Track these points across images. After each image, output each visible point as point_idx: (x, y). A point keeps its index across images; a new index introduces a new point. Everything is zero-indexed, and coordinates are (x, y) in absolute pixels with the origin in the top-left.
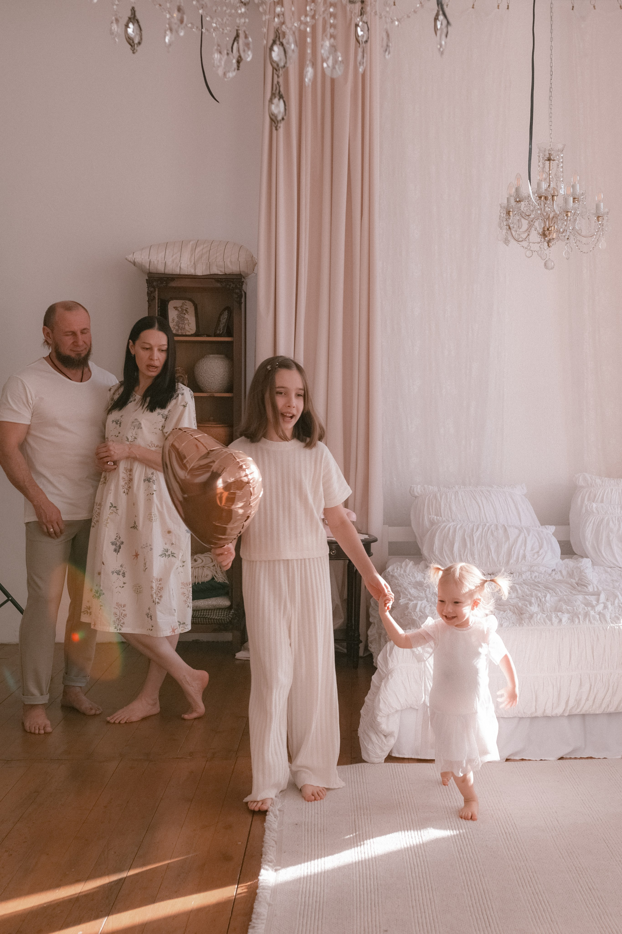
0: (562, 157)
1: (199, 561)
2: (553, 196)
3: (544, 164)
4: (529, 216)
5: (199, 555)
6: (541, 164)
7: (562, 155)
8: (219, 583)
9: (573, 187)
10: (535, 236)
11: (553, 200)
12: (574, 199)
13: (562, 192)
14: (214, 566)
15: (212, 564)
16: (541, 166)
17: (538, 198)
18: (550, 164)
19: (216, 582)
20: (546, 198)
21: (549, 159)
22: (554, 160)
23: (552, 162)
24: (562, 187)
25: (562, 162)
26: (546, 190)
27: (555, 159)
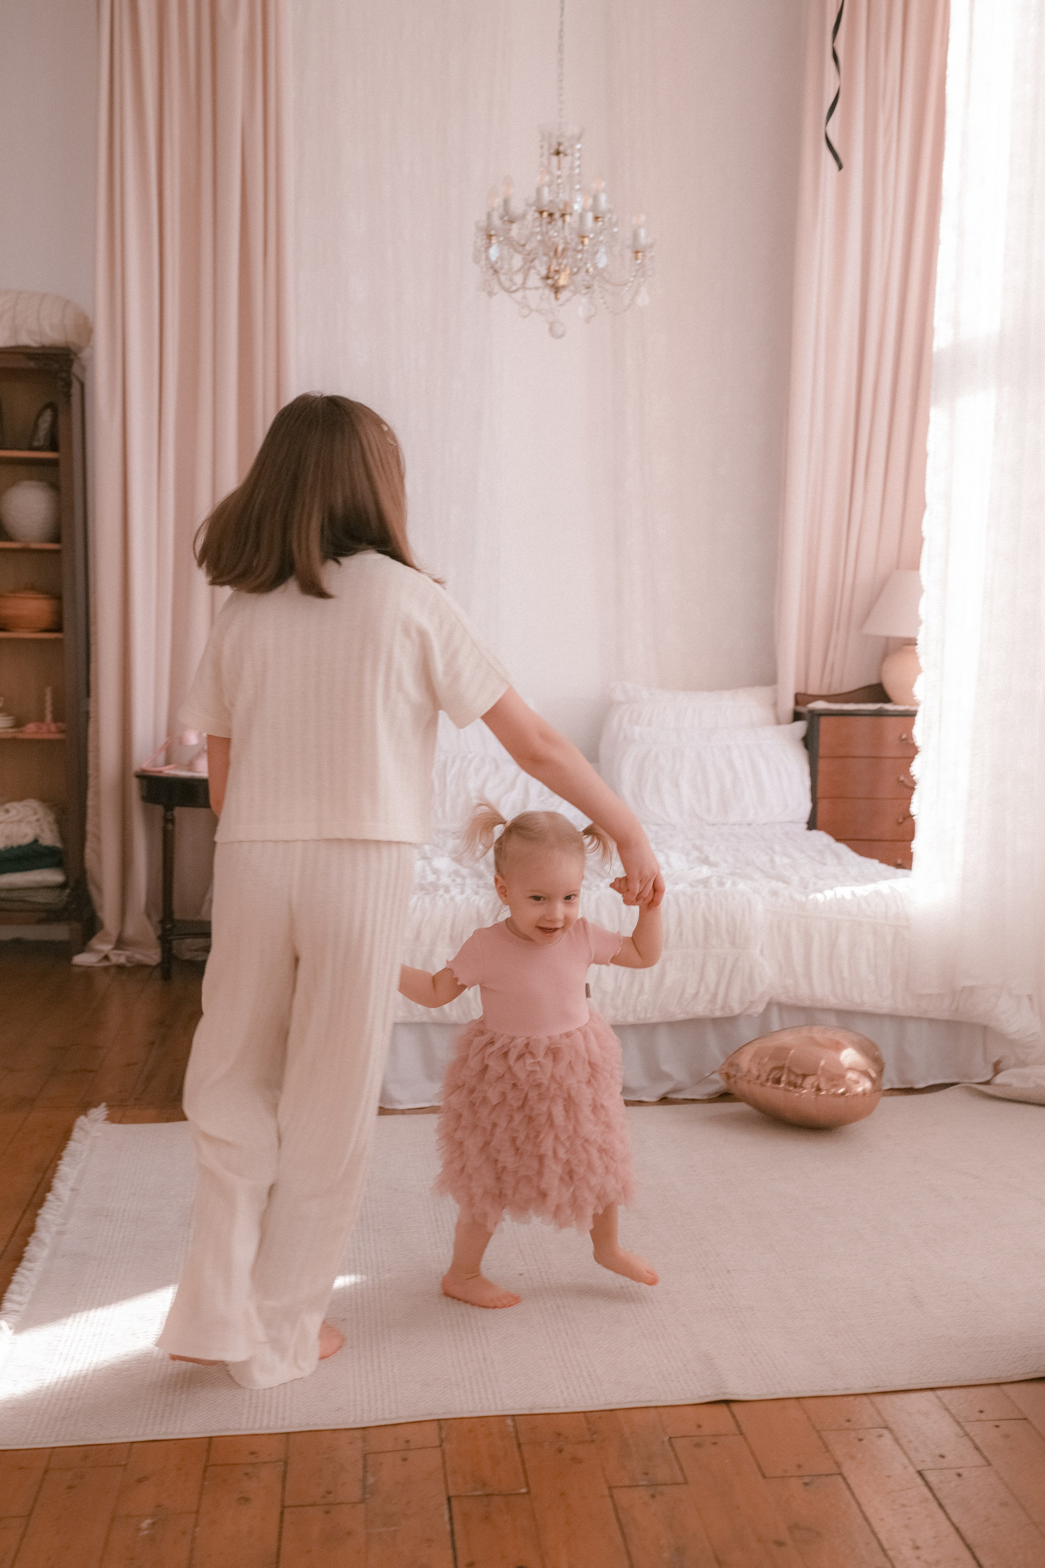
0: (579, 150)
1: (13, 812)
2: (563, 215)
3: (549, 159)
4: (524, 245)
5: (15, 804)
6: (545, 161)
7: (579, 146)
8: (46, 848)
9: (596, 198)
10: (534, 280)
11: (564, 221)
12: (596, 218)
13: (577, 207)
14: (38, 820)
15: (35, 817)
16: (546, 162)
17: (537, 215)
18: (559, 161)
19: (40, 846)
20: (551, 215)
21: (558, 153)
22: (566, 155)
23: (561, 155)
24: (579, 199)
25: (579, 158)
26: (551, 201)
27: (569, 152)
